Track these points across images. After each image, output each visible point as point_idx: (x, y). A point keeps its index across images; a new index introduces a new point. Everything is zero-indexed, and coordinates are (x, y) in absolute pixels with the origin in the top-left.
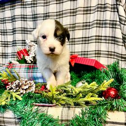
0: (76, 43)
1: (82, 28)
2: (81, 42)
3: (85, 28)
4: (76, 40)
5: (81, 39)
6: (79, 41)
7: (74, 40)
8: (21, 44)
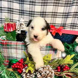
0: (57, 16)
1: (64, 5)
2: (62, 17)
3: (66, 5)
4: (58, 14)
5: (62, 14)
6: (60, 15)
7: (56, 14)
8: (7, 12)
